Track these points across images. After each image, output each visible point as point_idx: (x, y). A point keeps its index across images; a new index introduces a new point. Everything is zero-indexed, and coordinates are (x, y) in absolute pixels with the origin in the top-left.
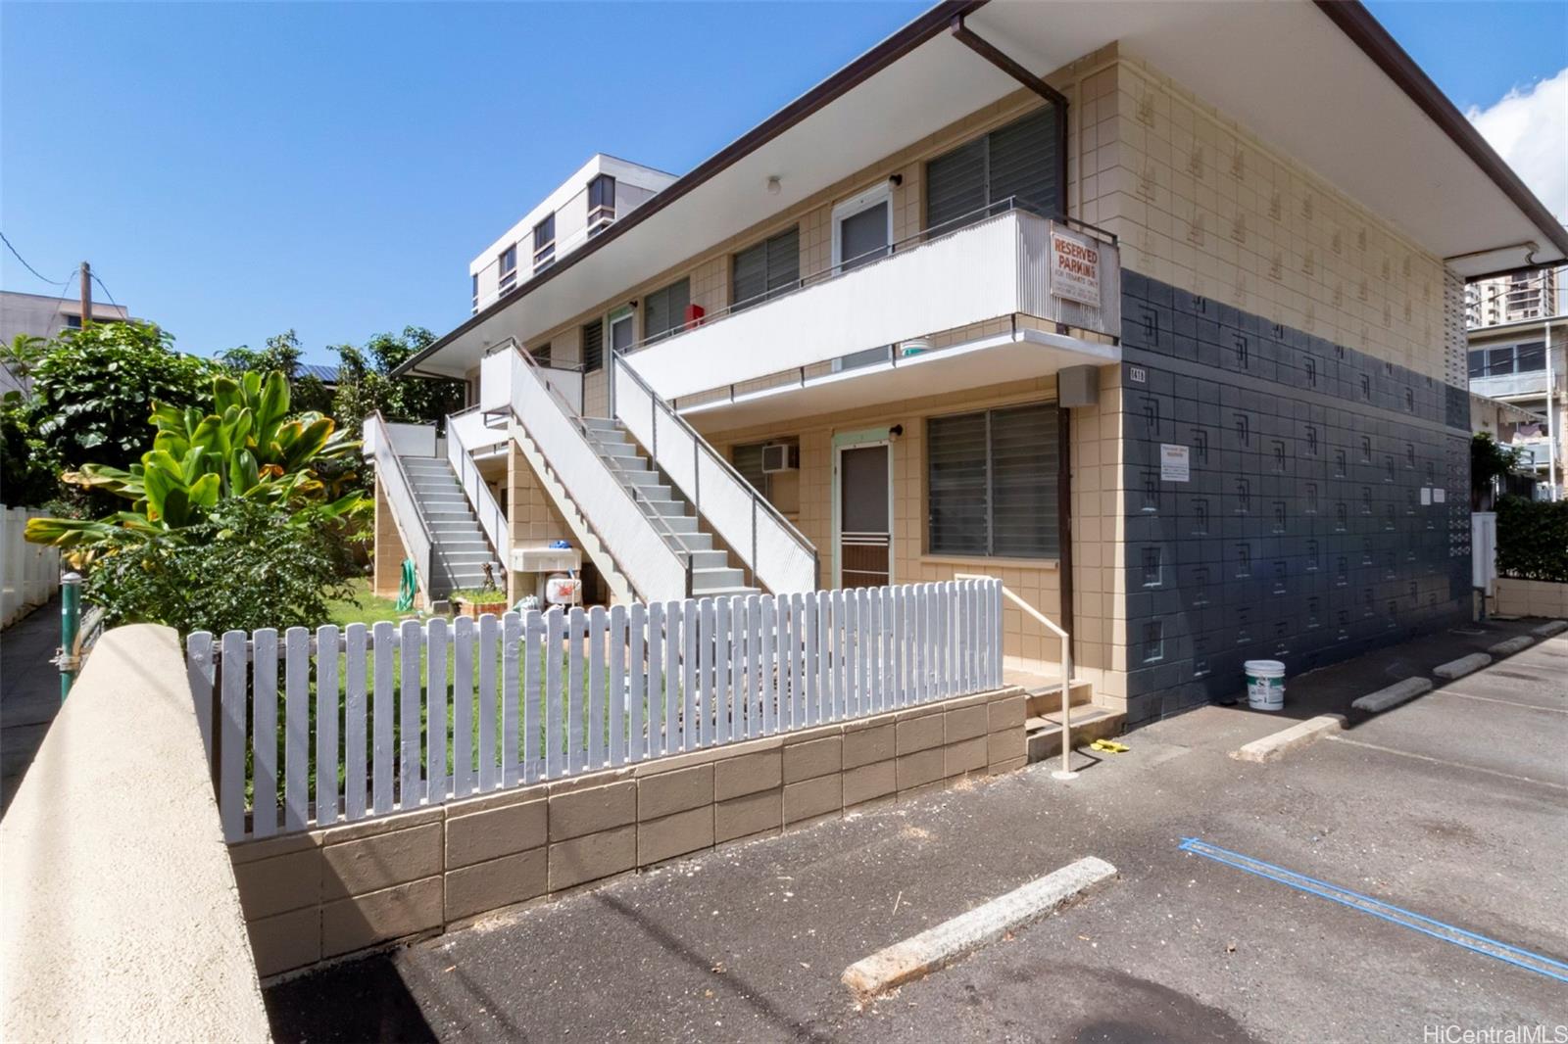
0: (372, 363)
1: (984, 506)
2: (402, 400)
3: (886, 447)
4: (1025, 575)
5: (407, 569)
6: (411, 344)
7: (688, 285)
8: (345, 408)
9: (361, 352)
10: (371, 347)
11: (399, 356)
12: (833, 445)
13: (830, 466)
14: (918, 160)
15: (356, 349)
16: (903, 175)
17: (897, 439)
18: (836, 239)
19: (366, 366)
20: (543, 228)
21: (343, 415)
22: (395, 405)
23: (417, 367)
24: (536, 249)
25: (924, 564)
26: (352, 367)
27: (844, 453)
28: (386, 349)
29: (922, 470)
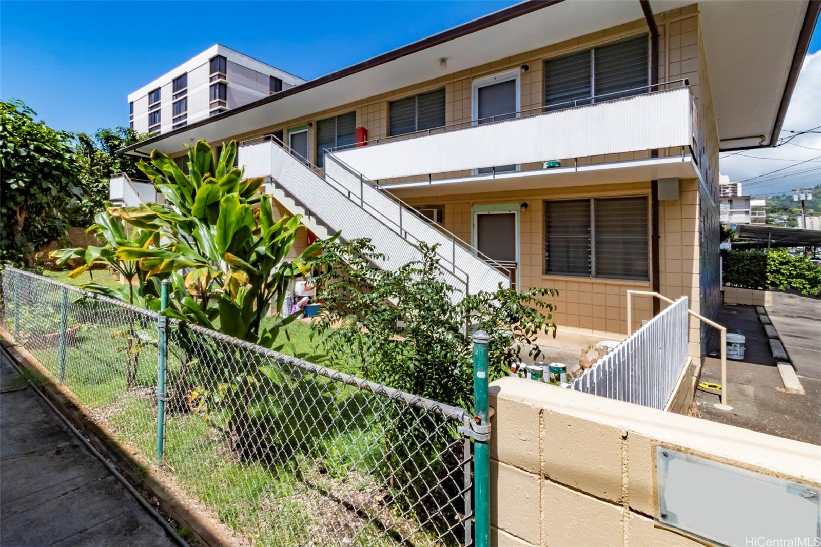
0: (98, 145)
1: (589, 250)
2: (119, 168)
3: (514, 215)
4: (608, 288)
6: (123, 137)
7: (355, 116)
9: (91, 138)
10: (97, 136)
11: (117, 143)
12: (472, 211)
13: (470, 223)
14: (541, 58)
15: (88, 136)
16: (529, 66)
17: (526, 211)
18: (474, 97)
19: (94, 146)
20: (179, 81)
22: (116, 171)
23: (137, 150)
24: (174, 92)
25: (543, 279)
26: (85, 146)
27: (479, 217)
28: (108, 138)
29: (543, 229)
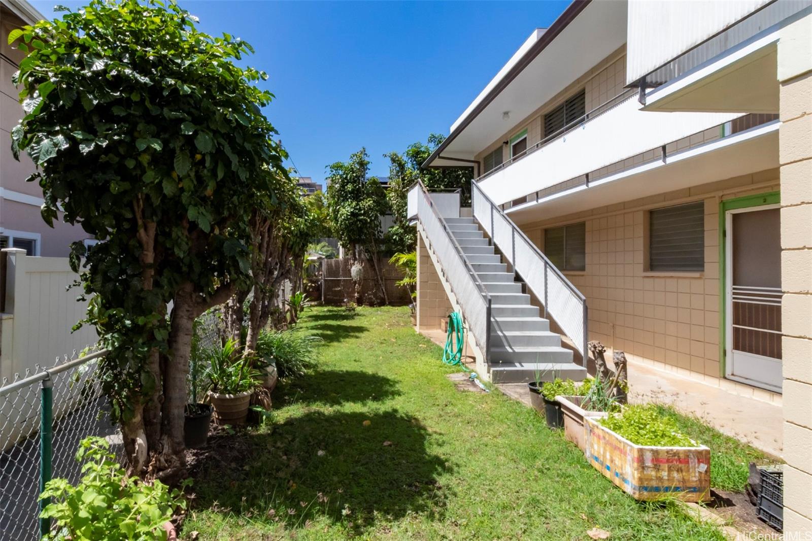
0: (409, 164)
5: (455, 321)
8: (394, 194)
9: (402, 157)
10: (408, 153)
15: (399, 155)
19: (406, 166)
21: (392, 199)
23: (441, 155)
26: (398, 169)
28: (416, 154)
